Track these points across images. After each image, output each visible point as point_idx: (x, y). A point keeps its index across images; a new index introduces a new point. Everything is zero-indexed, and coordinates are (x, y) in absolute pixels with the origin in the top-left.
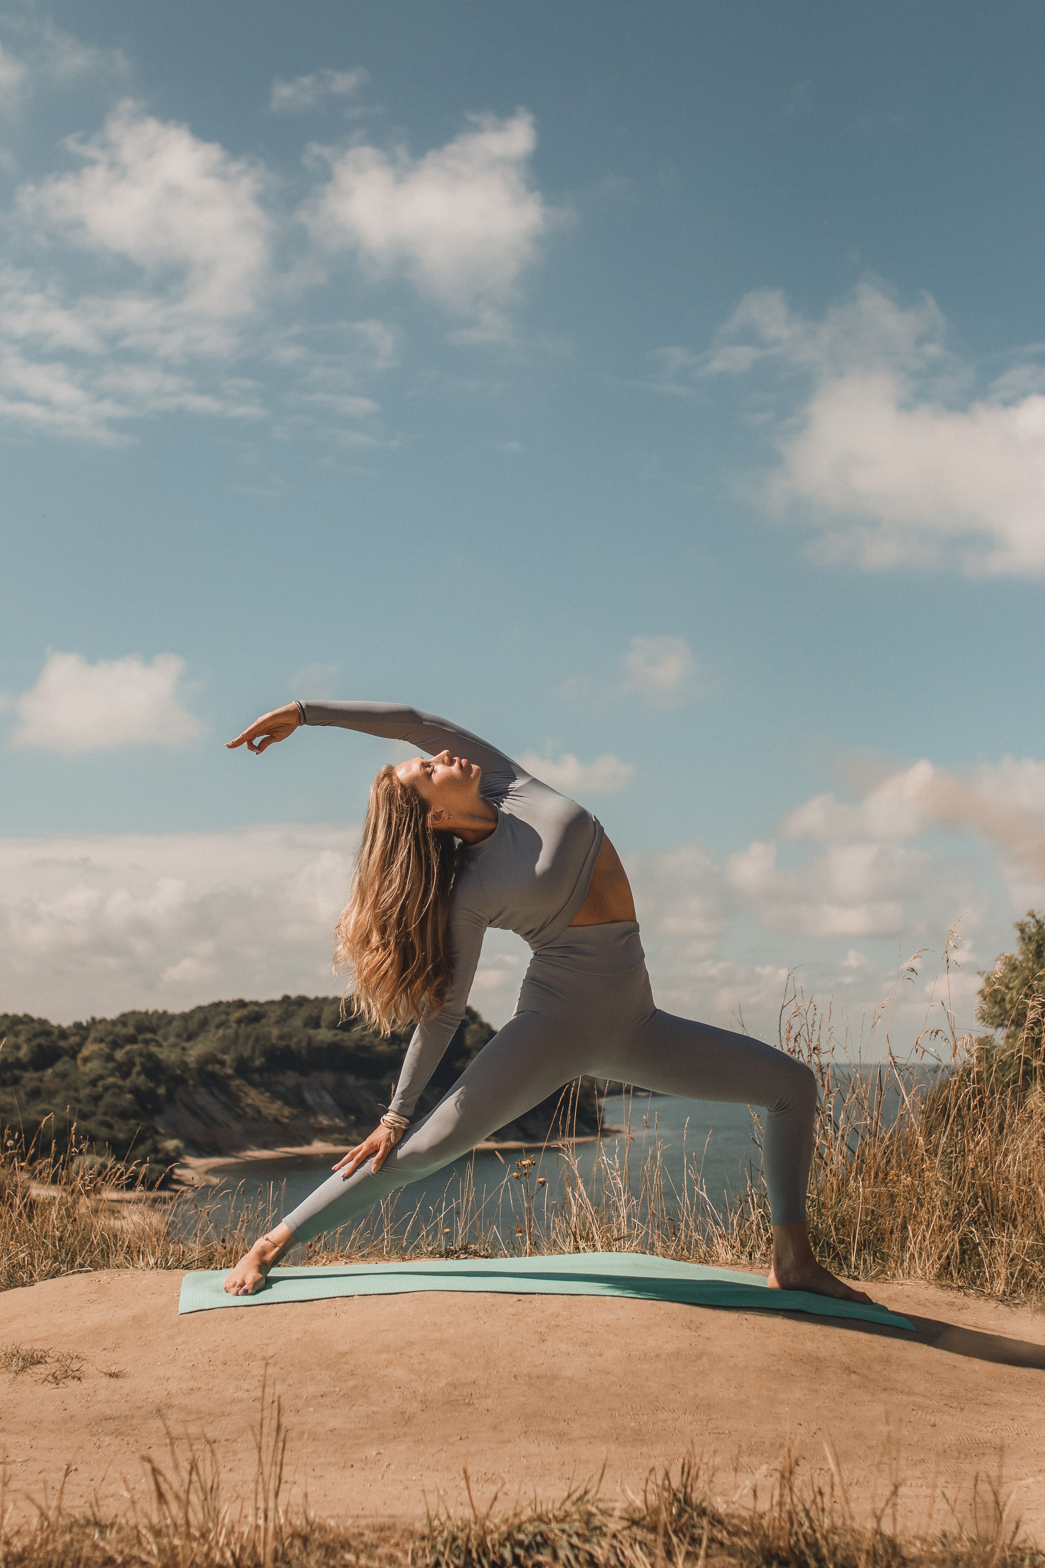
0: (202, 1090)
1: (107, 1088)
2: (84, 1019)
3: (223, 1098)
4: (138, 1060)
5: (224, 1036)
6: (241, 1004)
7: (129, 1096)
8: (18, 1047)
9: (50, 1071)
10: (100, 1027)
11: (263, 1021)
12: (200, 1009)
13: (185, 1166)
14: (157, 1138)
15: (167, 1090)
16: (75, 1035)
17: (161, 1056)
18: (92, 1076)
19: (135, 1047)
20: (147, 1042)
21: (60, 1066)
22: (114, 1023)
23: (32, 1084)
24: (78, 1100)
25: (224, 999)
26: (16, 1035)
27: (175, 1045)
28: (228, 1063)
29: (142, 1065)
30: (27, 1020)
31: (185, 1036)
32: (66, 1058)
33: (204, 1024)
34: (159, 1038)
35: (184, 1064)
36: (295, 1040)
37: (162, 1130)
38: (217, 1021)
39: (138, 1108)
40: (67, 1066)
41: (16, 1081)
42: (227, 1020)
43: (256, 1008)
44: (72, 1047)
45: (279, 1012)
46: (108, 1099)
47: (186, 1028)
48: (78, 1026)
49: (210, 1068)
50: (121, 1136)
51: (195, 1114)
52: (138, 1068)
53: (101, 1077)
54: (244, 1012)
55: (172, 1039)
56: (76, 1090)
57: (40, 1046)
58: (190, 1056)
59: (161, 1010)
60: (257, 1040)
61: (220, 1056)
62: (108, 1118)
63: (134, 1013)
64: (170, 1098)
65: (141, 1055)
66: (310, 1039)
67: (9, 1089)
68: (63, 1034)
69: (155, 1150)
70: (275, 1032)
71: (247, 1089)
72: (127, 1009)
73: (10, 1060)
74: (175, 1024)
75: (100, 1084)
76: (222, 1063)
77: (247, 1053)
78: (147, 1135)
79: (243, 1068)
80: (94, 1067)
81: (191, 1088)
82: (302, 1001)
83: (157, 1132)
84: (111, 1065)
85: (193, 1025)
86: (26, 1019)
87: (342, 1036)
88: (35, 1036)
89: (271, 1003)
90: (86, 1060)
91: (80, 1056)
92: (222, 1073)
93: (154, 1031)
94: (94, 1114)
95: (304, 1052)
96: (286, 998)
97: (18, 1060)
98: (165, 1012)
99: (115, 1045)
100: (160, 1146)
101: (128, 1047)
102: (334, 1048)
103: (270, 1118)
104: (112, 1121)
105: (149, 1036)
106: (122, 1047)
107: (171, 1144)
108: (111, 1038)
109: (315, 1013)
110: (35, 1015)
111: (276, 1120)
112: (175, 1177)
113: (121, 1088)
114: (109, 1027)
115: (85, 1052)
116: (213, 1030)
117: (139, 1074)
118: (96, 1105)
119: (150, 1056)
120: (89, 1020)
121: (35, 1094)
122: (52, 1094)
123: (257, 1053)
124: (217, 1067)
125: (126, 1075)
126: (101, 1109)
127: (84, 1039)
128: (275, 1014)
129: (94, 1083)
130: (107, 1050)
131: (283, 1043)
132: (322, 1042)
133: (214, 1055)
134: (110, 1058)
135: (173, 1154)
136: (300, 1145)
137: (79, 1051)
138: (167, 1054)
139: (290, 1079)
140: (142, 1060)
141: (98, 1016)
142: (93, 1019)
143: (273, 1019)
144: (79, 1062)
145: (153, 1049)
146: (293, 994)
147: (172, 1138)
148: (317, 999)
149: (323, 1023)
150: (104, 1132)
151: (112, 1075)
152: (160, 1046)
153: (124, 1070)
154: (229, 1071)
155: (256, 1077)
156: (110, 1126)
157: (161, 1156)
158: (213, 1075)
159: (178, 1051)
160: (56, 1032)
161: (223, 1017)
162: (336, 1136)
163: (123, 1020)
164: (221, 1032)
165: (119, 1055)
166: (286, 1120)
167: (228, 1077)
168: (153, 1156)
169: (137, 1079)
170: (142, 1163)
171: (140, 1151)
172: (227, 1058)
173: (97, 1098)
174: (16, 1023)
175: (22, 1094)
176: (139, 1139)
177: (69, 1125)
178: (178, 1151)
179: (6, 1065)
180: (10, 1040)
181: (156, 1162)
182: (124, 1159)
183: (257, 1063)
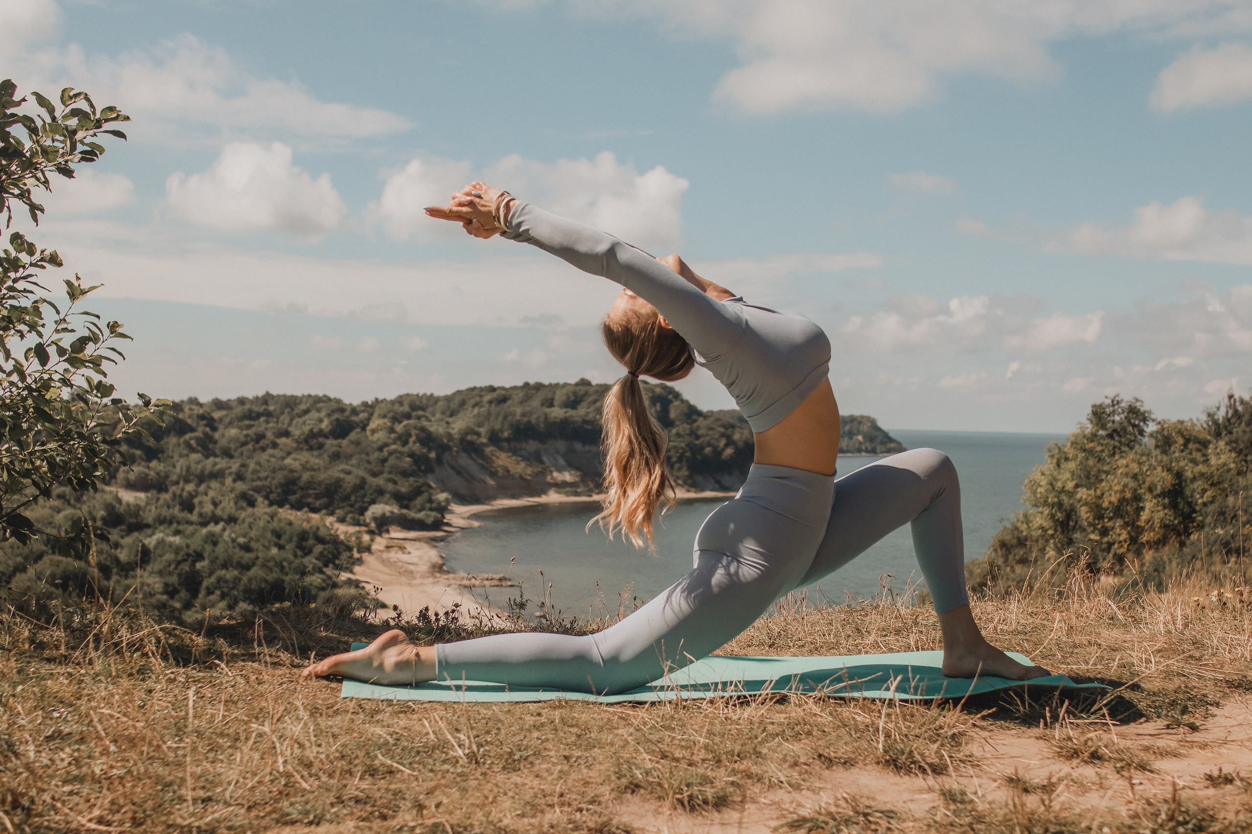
0: (464, 455)
1: (391, 454)
2: (370, 400)
3: (480, 461)
4: (414, 432)
5: (479, 413)
6: (492, 389)
7: (408, 459)
8: (321, 421)
9: (346, 440)
10: (382, 405)
11: (509, 402)
12: (459, 392)
13: (451, 512)
14: (432, 491)
15: (437, 454)
16: (363, 411)
17: (432, 429)
18: (380, 443)
19: (411, 422)
20: (419, 418)
21: (353, 436)
22: (393, 402)
23: (335, 449)
24: (369, 462)
25: (478, 385)
26: (319, 410)
27: (441, 420)
28: (483, 434)
29: (417, 435)
30: (326, 399)
31: (448, 413)
32: (358, 430)
33: (463, 404)
34: (427, 414)
35: (450, 436)
36: (535, 416)
37: (433, 485)
38: (472, 402)
39: (414, 468)
40: (359, 436)
41: (321, 446)
42: (481, 402)
43: (503, 392)
44: (362, 422)
45: (521, 394)
46: (392, 461)
47: (449, 408)
48: (365, 404)
49: (469, 438)
50: (403, 490)
51: (458, 473)
52: (413, 439)
53: (386, 445)
54: (494, 395)
55: (438, 416)
56: (367, 454)
57: (337, 420)
58: (453, 428)
59: (429, 394)
60: (505, 417)
61: (476, 429)
62: (392, 476)
63: (408, 395)
64: (439, 461)
65: (415, 428)
66: (546, 416)
67: (315, 453)
68: (354, 411)
69: (430, 501)
70: (519, 411)
71: (498, 453)
72: (403, 392)
73: (315, 430)
74: (440, 404)
75: (385, 450)
76: (478, 434)
77: (498, 427)
78: (423, 489)
79: (495, 439)
80: (381, 436)
81: (455, 454)
82: (539, 387)
83: (430, 487)
85: (454, 405)
86: (324, 399)
87: (571, 413)
88: (333, 412)
89: (515, 388)
90: (373, 431)
91: (369, 428)
92: (478, 442)
93: (423, 409)
94: (382, 473)
95: (542, 425)
96: (527, 384)
97: (321, 431)
98: (432, 395)
99: (396, 419)
100: (433, 498)
101: (405, 422)
102: (565, 423)
103: (517, 476)
104: (396, 479)
105: (420, 413)
106: (400, 422)
107: (442, 496)
108: (391, 415)
109: (550, 396)
110: (332, 396)
111: (521, 477)
112: (445, 521)
113: (402, 453)
114: (389, 406)
115: (372, 425)
116: (470, 409)
117: (415, 442)
118: (383, 466)
119: (423, 429)
120: (374, 400)
121: (336, 457)
122: (349, 457)
123: (506, 426)
124: (475, 437)
125: (405, 443)
126: (387, 469)
127: (371, 415)
128: (518, 396)
129: (381, 449)
130: (389, 424)
131: (526, 419)
132: (555, 418)
133: (473, 429)
134: (392, 430)
135: (443, 504)
136: (539, 496)
137: (368, 424)
138: (436, 428)
139: (532, 446)
140: (417, 432)
141: (381, 398)
142: (377, 399)
143: (516, 401)
144: (368, 433)
145: (425, 423)
146: (532, 382)
147: (442, 491)
148: (550, 384)
149: (555, 403)
150: (390, 487)
151: (394, 443)
152: (430, 421)
153: (404, 439)
154: (484, 440)
155: (505, 444)
156: (394, 482)
157: (434, 505)
158: (472, 444)
159: (444, 424)
160: (349, 409)
161: (478, 399)
162: (568, 489)
163: (400, 400)
164: (476, 410)
165: (399, 428)
166: (529, 478)
167: (483, 445)
168: (428, 505)
169: (414, 446)
170: (420, 511)
171: (419, 501)
172: (482, 430)
173: (384, 461)
174: (317, 402)
175: (325, 456)
176: (417, 492)
177: (363, 481)
178: (448, 501)
179: (312, 435)
180: (314, 415)
181: (431, 509)
182: (407, 507)
183: (506, 434)
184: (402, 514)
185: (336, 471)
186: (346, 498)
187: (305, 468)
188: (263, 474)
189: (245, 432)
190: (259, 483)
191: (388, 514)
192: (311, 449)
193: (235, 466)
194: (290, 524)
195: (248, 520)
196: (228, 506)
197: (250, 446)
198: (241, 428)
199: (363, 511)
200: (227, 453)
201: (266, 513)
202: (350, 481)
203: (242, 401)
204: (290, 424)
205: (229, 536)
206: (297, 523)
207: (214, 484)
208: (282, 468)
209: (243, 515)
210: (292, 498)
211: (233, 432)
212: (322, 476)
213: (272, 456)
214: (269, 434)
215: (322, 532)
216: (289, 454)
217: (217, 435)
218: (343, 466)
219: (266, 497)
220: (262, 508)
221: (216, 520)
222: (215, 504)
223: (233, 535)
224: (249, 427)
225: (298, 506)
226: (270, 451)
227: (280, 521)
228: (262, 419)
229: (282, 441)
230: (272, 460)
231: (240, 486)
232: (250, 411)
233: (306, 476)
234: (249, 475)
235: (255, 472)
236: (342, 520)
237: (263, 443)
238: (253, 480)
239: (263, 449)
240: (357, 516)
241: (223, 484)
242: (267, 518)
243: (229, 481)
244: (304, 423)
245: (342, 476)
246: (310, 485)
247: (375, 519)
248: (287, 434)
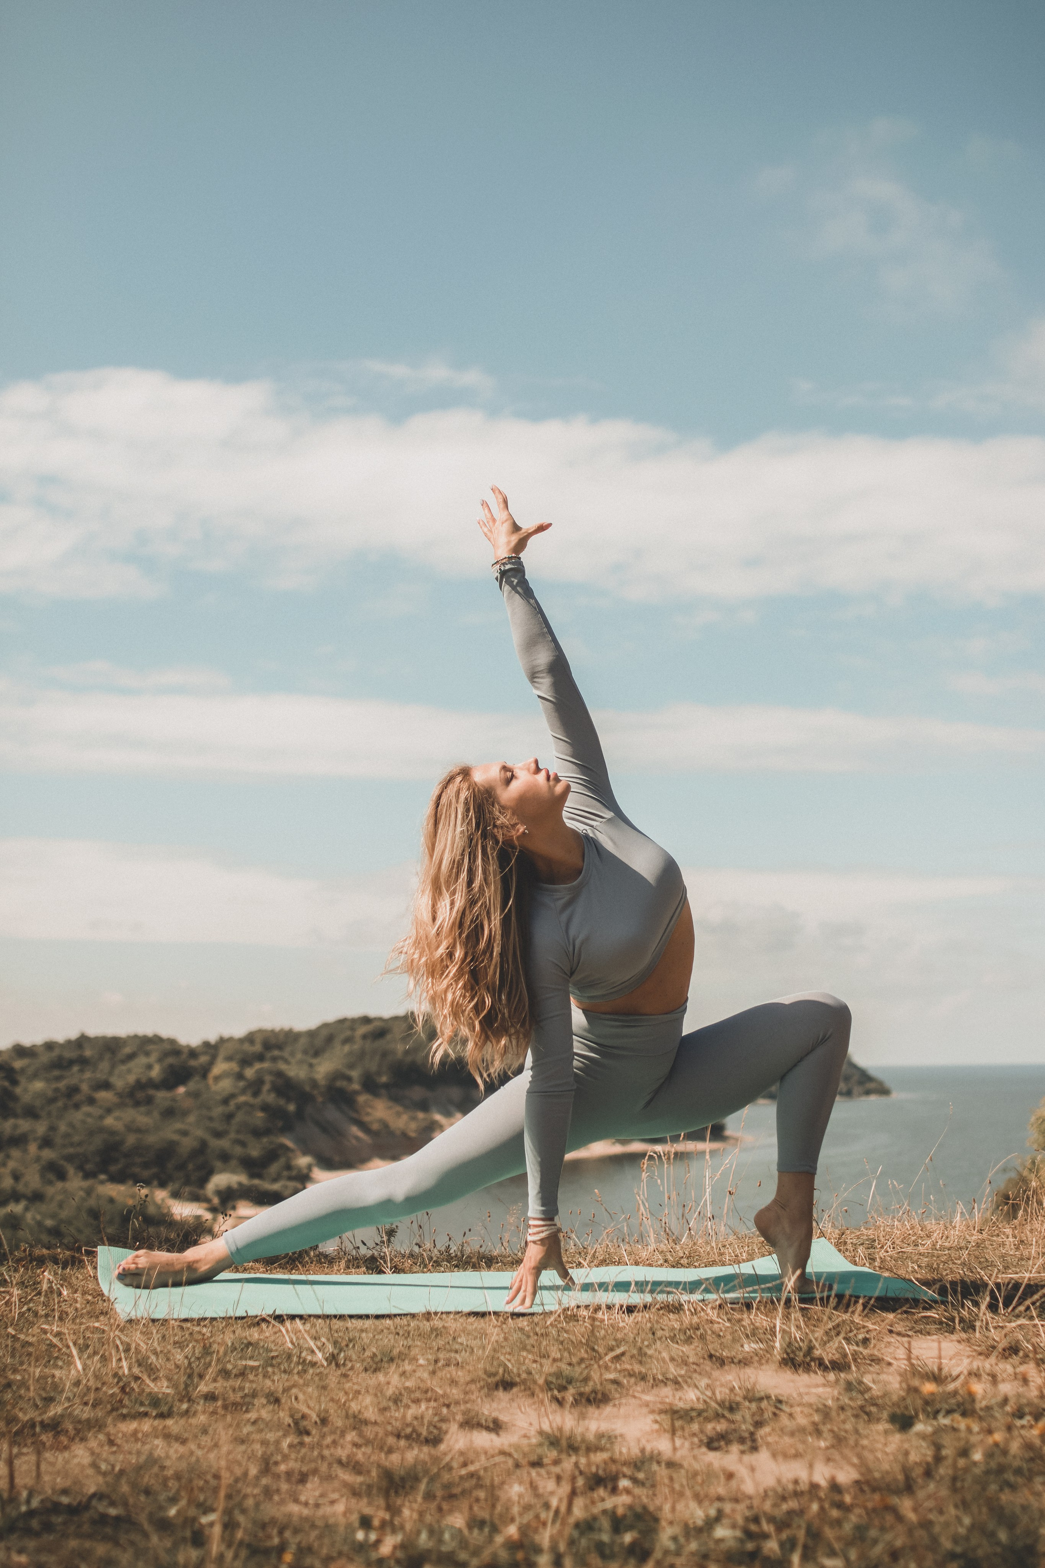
0: (332, 1106)
1: (239, 1107)
2: (213, 1038)
3: (352, 1113)
4: (268, 1078)
5: (351, 1052)
6: (366, 1020)
7: (260, 1114)
8: (149, 1067)
9: (181, 1090)
10: (228, 1045)
11: (389, 1037)
12: (325, 1026)
14: (291, 1155)
15: (298, 1105)
16: (205, 1053)
17: (290, 1074)
18: (224, 1095)
19: (265, 1065)
20: (274, 1059)
21: (192, 1085)
22: (241, 1041)
23: (165, 1103)
24: (211, 1119)
25: (349, 1015)
26: (147, 1055)
27: (303, 1062)
28: (356, 1078)
29: (272, 1082)
30: (157, 1040)
31: (311, 1052)
32: (197, 1078)
33: (330, 1039)
34: (285, 1054)
35: (314, 1083)
37: (292, 1146)
38: (342, 1036)
39: (268, 1124)
40: (199, 1085)
41: (149, 1101)
42: (353, 1037)
43: (381, 1024)
44: (202, 1067)
45: (404, 1027)
46: (239, 1117)
47: (312, 1045)
48: (206, 1044)
49: (338, 1084)
50: (255, 1153)
51: (324, 1130)
52: (268, 1086)
53: (232, 1096)
54: (369, 1028)
56: (209, 1109)
57: (171, 1066)
58: (318, 1072)
59: (287, 1028)
60: (384, 1056)
61: (347, 1072)
62: (241, 1137)
63: (260, 1031)
64: (300, 1115)
67: (143, 1109)
68: (193, 1053)
69: (289, 1167)
70: (400, 1048)
71: (374, 1102)
72: (254, 1027)
73: (143, 1080)
74: (301, 1041)
75: (232, 1103)
76: (349, 1079)
77: (374, 1069)
78: (280, 1152)
79: (370, 1084)
80: (226, 1085)
81: (320, 1105)
83: (287, 1149)
84: (242, 1084)
85: (319, 1042)
86: (154, 1039)
88: (166, 1055)
89: (396, 1019)
91: (211, 1075)
92: (349, 1089)
93: (280, 1047)
94: (227, 1132)
97: (151, 1080)
98: (291, 1030)
99: (245, 1062)
100: (292, 1163)
101: (258, 1066)
103: (398, 1132)
104: (245, 1139)
105: (276, 1053)
106: (251, 1066)
107: (303, 1161)
108: (239, 1056)
110: (164, 1035)
113: (252, 1106)
114: (238, 1046)
115: (216, 1071)
116: (339, 1046)
117: (269, 1091)
118: (229, 1123)
119: (280, 1074)
120: (218, 1038)
121: (170, 1113)
122: (185, 1113)
123: (384, 1068)
124: (345, 1083)
125: (256, 1094)
126: (234, 1128)
127: (214, 1058)
128: (399, 1029)
129: (226, 1101)
130: (237, 1069)
131: (409, 1059)
133: (343, 1073)
134: (240, 1076)
135: (305, 1171)
137: (210, 1070)
138: (295, 1071)
139: (417, 1092)
140: (272, 1078)
141: (226, 1035)
142: (221, 1038)
143: (397, 1035)
144: (210, 1081)
145: (282, 1066)
147: (304, 1154)
150: (238, 1150)
151: (243, 1091)
152: (289, 1063)
153: (255, 1086)
154: (356, 1086)
155: (383, 1091)
156: (243, 1144)
157: (294, 1173)
158: (340, 1091)
159: (305, 1067)
160: (186, 1051)
161: (348, 1033)
163: (250, 1038)
164: (347, 1048)
165: (249, 1073)
167: (357, 1093)
168: (285, 1173)
169: (268, 1096)
170: (275, 1180)
171: (274, 1168)
172: (355, 1074)
173: (229, 1117)
174: (145, 1044)
175: (156, 1114)
176: (272, 1155)
177: (204, 1144)
178: (309, 1167)
179: (140, 1086)
180: (142, 1060)
181: (290, 1178)
182: (259, 1176)
183: (384, 1079)
184: (252, 1186)
185: (170, 1132)
186: (181, 1167)
187: (131, 1128)
188: (76, 1139)
189: (54, 1085)
190: (71, 1150)
191: (235, 1186)
192: (137, 1104)
193: (41, 1128)
194: (111, 1200)
195: (59, 1197)
196: (33, 1180)
197: (60, 1104)
198: (48, 1080)
199: (203, 1181)
200: (31, 1113)
201: (81, 1189)
202: (187, 1144)
203: (50, 1046)
204: (111, 1073)
205: (34, 1218)
206: (119, 1199)
207: (15, 1153)
208: (102, 1130)
209: (50, 1191)
210: (113, 1168)
211: (39, 1085)
212: (151, 1139)
213: (89, 1115)
214: (85, 1087)
215: (151, 1210)
216: (109, 1111)
217: (18, 1090)
218: (178, 1126)
219: (80, 1168)
220: (76, 1183)
221: (16, 1197)
222: (16, 1177)
223: (38, 1217)
224: (58, 1079)
225: (118, 1178)
226: (86, 1109)
227: (99, 1197)
228: (75, 1069)
229: (103, 1095)
230: (89, 1120)
231: (48, 1154)
232: (60, 1058)
233: (131, 1140)
234: (58, 1140)
235: (67, 1135)
236: (176, 1195)
237: (77, 1098)
238: (64, 1146)
239: (77, 1106)
240: (196, 1190)
241: (25, 1151)
242: (82, 1193)
243: (33, 1148)
244: (129, 1071)
245: (176, 1137)
246: (137, 1149)
247: (219, 1193)
248: (106, 1085)
